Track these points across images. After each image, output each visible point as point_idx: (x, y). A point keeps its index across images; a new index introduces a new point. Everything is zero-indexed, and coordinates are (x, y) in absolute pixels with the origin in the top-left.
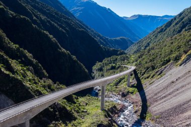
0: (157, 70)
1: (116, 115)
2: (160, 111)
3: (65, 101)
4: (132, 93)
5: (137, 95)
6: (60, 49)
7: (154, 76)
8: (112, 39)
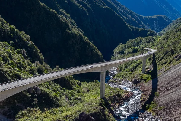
0: (176, 55)
1: (118, 104)
2: (167, 102)
3: (58, 86)
4: (145, 80)
5: (150, 83)
6: (70, 30)
7: (171, 61)
8: (147, 17)
